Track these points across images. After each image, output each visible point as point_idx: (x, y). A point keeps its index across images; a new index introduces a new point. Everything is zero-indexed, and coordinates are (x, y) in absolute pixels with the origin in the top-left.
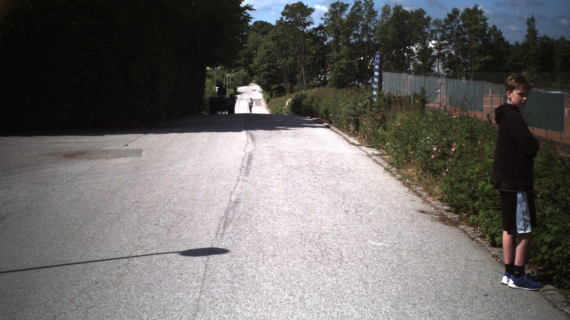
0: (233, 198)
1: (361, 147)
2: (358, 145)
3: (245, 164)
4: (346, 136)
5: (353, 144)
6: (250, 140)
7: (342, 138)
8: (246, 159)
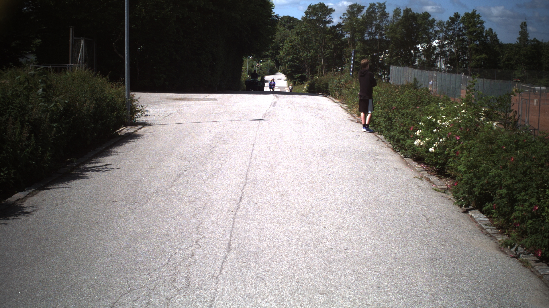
0: (268, 111)
1: (340, 104)
2: (338, 103)
3: (273, 104)
4: (334, 99)
5: (336, 102)
6: (275, 97)
7: (331, 100)
8: (274, 103)
